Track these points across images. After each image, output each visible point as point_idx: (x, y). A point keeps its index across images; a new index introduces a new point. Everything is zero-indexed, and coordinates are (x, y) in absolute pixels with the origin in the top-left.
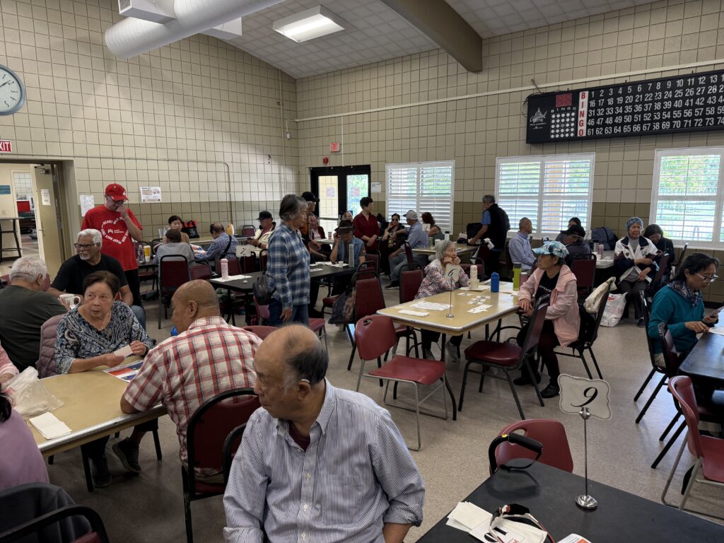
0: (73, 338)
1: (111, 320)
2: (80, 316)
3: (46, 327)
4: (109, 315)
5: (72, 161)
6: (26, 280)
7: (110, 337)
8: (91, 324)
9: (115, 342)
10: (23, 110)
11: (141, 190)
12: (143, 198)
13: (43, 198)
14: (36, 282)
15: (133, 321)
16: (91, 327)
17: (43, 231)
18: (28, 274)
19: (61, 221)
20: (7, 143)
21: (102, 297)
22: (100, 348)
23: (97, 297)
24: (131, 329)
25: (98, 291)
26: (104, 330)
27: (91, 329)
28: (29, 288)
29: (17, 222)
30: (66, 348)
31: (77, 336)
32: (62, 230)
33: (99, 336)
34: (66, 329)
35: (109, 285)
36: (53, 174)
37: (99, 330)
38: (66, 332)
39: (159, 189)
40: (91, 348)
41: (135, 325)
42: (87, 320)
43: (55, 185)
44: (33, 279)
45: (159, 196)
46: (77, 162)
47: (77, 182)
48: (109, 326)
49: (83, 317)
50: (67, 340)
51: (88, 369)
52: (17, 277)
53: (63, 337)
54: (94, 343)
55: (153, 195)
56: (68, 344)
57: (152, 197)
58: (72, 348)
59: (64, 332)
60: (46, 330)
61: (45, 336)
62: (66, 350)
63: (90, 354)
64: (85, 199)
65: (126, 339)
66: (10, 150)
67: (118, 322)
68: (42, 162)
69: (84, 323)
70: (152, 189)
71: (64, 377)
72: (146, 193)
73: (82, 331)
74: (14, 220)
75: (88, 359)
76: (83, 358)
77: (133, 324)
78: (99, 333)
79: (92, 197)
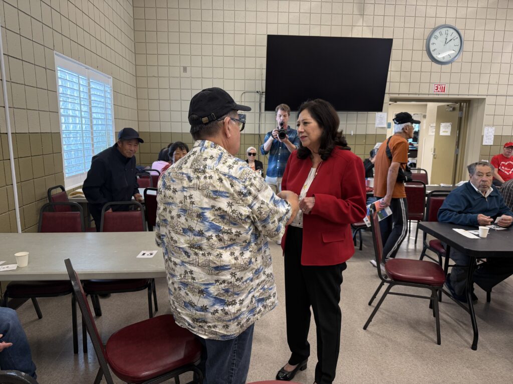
5: (485, 99)
10: (459, 59)
13: (442, 130)
17: (434, 155)
19: (458, 147)
20: (444, 86)
32: (457, 155)
36: (460, 111)
43: (460, 119)
46: (489, 100)
47: (485, 115)
64: (488, 130)
66: (444, 91)
79: (494, 128)
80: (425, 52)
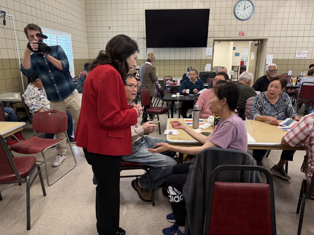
0: (260, 105)
1: (279, 100)
2: (265, 96)
3: (249, 100)
4: (278, 98)
5: (267, 39)
6: (244, 81)
7: (276, 108)
8: (269, 100)
9: (278, 111)
10: (252, 17)
11: (297, 52)
12: (296, 56)
13: (252, 56)
14: (248, 82)
15: (289, 103)
16: (268, 102)
17: (249, 70)
18: (246, 78)
19: (257, 66)
20: (243, 32)
21: (276, 87)
22: (270, 112)
23: (274, 87)
24: (288, 106)
25: (275, 84)
26: (274, 104)
27: (268, 103)
28: (245, 84)
29: (240, 67)
30: (257, 109)
31: (262, 104)
32: (256, 70)
33: (271, 106)
34: (258, 100)
35: (281, 82)
36: (258, 45)
37: (272, 104)
38: (258, 102)
39: (306, 52)
40: (266, 111)
41: (290, 104)
42: (267, 98)
43: (258, 50)
44: (247, 81)
45: (305, 56)
46: (269, 40)
47: (267, 48)
48: (277, 103)
49: (266, 96)
50: (258, 105)
51: (263, 121)
52: (241, 79)
53: (256, 103)
54: (268, 109)
55: (303, 55)
56: (258, 107)
57: (301, 56)
58: (259, 109)
59: (257, 101)
60: (249, 102)
61: (247, 104)
62: (257, 110)
63: (265, 114)
64: (269, 56)
65: (283, 111)
66: (244, 35)
67: (281, 102)
68: (254, 40)
69: (266, 99)
70: (303, 52)
71: (253, 121)
72: (298, 54)
73: (264, 102)
74: (238, 67)
75: (264, 117)
76: (262, 115)
77: (289, 104)
78: (272, 105)
79: (272, 55)
80: (233, 15)
